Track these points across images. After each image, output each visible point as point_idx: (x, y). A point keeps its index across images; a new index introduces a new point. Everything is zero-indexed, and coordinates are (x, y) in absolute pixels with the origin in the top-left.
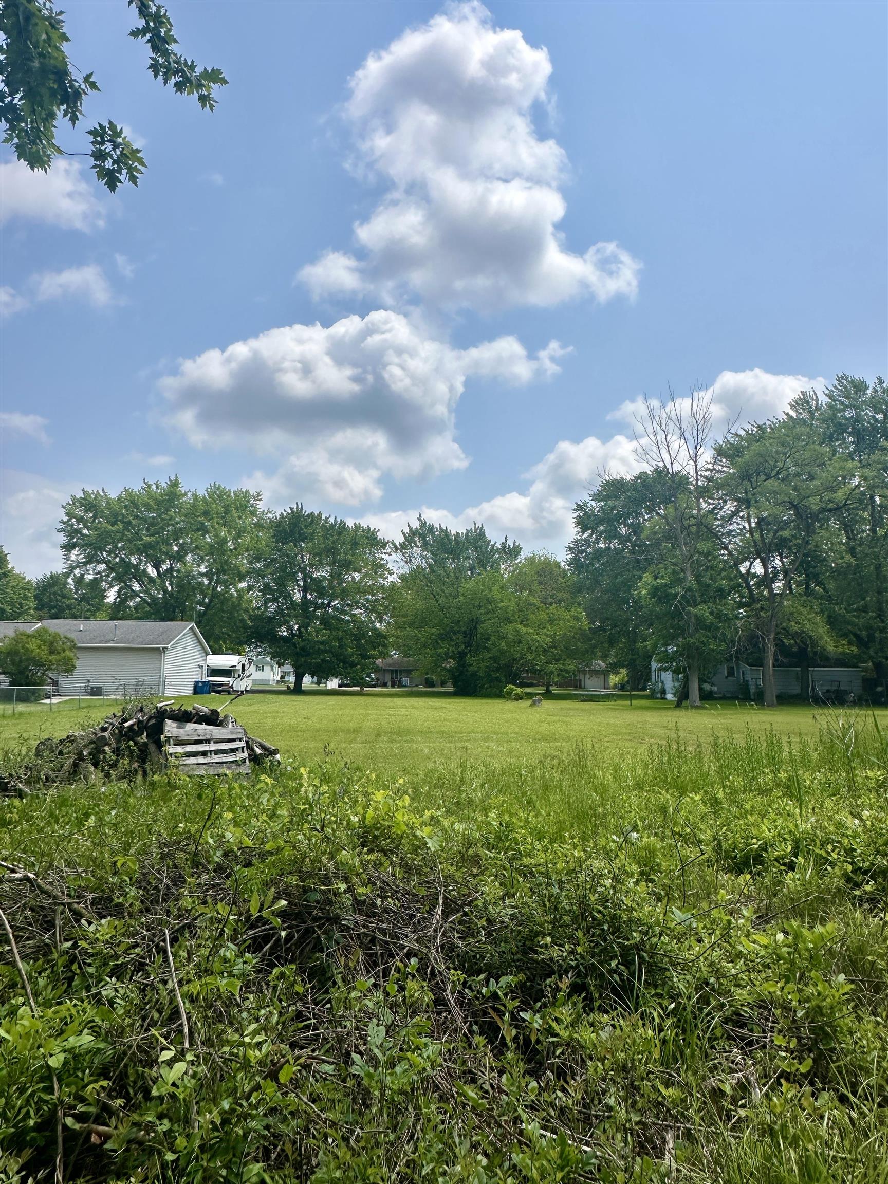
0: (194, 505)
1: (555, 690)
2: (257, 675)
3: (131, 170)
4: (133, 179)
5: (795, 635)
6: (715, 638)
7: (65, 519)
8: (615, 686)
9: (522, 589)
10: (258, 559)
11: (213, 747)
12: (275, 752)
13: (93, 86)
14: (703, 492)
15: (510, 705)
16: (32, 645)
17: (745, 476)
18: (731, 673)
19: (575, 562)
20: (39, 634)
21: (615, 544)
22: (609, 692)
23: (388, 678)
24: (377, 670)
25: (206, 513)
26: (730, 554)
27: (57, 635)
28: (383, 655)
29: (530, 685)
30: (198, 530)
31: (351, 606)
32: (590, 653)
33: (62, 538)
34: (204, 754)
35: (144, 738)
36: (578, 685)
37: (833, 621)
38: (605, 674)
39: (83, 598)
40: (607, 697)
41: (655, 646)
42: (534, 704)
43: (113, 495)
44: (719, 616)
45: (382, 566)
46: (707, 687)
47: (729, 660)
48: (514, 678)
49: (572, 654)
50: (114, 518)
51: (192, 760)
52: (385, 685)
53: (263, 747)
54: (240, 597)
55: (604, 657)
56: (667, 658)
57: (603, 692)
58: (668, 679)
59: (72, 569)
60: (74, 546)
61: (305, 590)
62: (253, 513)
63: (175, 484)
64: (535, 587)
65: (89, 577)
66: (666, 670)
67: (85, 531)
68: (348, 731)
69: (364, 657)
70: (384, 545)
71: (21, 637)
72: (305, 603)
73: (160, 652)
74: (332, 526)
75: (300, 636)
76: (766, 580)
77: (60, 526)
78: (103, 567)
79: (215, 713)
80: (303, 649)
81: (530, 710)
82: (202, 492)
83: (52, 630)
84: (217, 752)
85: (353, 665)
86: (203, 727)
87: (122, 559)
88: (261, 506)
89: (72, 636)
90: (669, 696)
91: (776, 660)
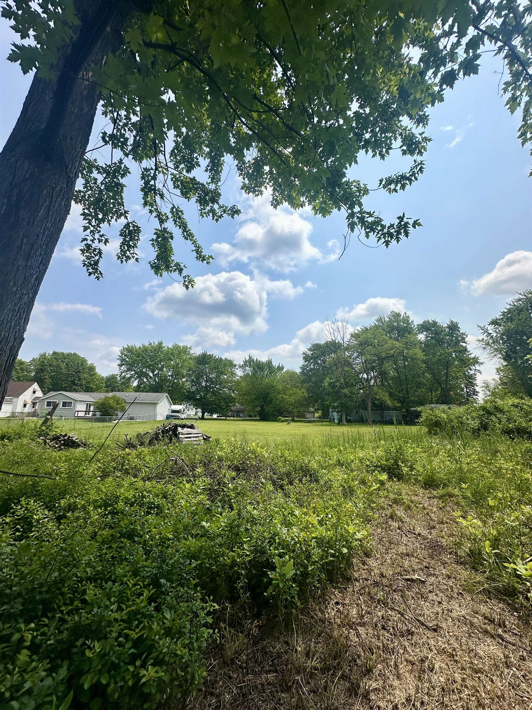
0: (168, 351)
1: (296, 419)
2: (188, 413)
3: (192, 285)
4: (193, 287)
5: (378, 400)
6: (350, 400)
7: (120, 355)
8: (317, 417)
9: (284, 382)
10: (190, 370)
11: (192, 435)
12: (210, 437)
13: (186, 267)
14: (347, 349)
15: (280, 424)
16: (111, 401)
17: (361, 344)
18: (357, 413)
19: (302, 373)
20: (113, 397)
21: (317, 367)
22: (316, 419)
23: (235, 414)
24: (231, 411)
25: (172, 354)
26: (356, 371)
27: (119, 398)
28: (234, 405)
29: (287, 417)
30: (169, 360)
31: (223, 388)
32: (307, 406)
33: (119, 362)
34: (190, 438)
35: (171, 433)
36: (304, 417)
37: (391, 395)
38: (314, 413)
39: (123, 383)
40: (314, 421)
41: (330, 403)
42: (288, 423)
43: (138, 346)
44: (351, 393)
45: (234, 374)
46: (349, 418)
47: (356, 408)
48: (281, 414)
49: (302, 406)
50: (138, 355)
51: (186, 439)
52: (234, 417)
53: (206, 436)
54: (183, 384)
55: (313, 407)
56: (334, 408)
57: (313, 419)
58: (335, 414)
59: (122, 373)
60: (123, 365)
61: (207, 381)
62: (189, 354)
63: (161, 343)
64: (289, 382)
65: (128, 376)
66: (334, 411)
67: (127, 360)
68: (225, 432)
69: (227, 406)
70: (235, 366)
71: (107, 398)
72: (206, 386)
73: (155, 404)
74: (217, 359)
75: (205, 398)
76: (368, 380)
77: (118, 357)
78: (133, 372)
79: (193, 425)
80: (205, 403)
81: (287, 426)
82: (170, 346)
83: (117, 396)
84: (194, 437)
85: (223, 409)
86: (189, 429)
87: (141, 370)
88: (192, 352)
89: (124, 398)
90: (336, 421)
91: (371, 408)
